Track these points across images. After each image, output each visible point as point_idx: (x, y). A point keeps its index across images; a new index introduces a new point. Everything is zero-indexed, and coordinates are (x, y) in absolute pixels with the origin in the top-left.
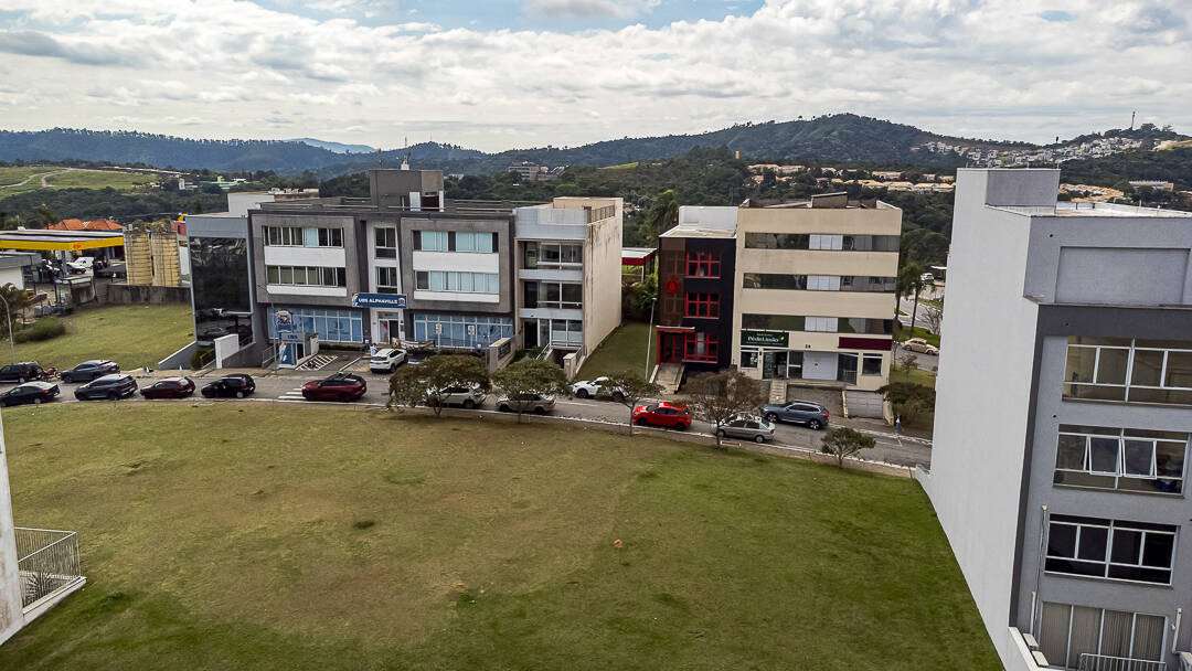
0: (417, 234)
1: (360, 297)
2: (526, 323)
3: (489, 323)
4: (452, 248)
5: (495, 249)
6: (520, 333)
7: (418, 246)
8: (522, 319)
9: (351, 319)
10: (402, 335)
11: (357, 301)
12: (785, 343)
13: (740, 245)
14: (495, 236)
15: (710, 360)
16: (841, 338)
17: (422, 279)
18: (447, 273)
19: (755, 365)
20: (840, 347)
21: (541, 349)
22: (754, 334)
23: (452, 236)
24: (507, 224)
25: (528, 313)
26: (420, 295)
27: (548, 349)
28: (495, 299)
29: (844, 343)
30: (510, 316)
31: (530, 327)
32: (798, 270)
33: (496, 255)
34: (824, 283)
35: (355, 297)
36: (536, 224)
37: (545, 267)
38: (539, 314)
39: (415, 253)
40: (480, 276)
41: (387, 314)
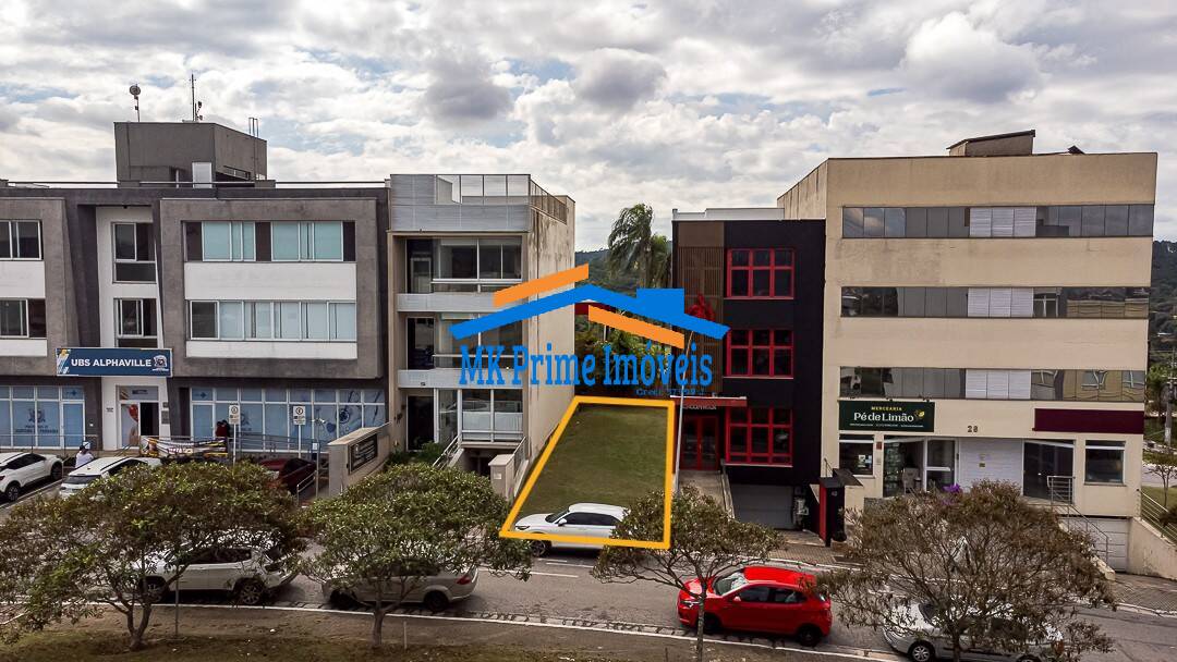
0: (193, 230)
1: (74, 355)
2: (412, 400)
3: (338, 401)
4: (264, 254)
5: (349, 255)
6: (399, 417)
7: (195, 254)
8: (404, 391)
9: (63, 402)
10: (164, 430)
11: (68, 363)
12: (928, 424)
13: (833, 233)
14: (349, 228)
15: (777, 460)
16: (1038, 411)
17: (203, 318)
18: (254, 303)
19: (868, 469)
20: (1035, 429)
21: (441, 447)
22: (865, 407)
23: (263, 231)
24: (372, 203)
25: (414, 379)
26: (199, 348)
27: (453, 449)
28: (348, 352)
29: (1045, 420)
30: (379, 384)
31: (418, 408)
32: (950, 278)
33: (351, 267)
34: (1001, 303)
35: (64, 357)
36: (431, 204)
37: (449, 288)
38: (439, 379)
39: (190, 267)
40: (319, 308)
41: (136, 391)
